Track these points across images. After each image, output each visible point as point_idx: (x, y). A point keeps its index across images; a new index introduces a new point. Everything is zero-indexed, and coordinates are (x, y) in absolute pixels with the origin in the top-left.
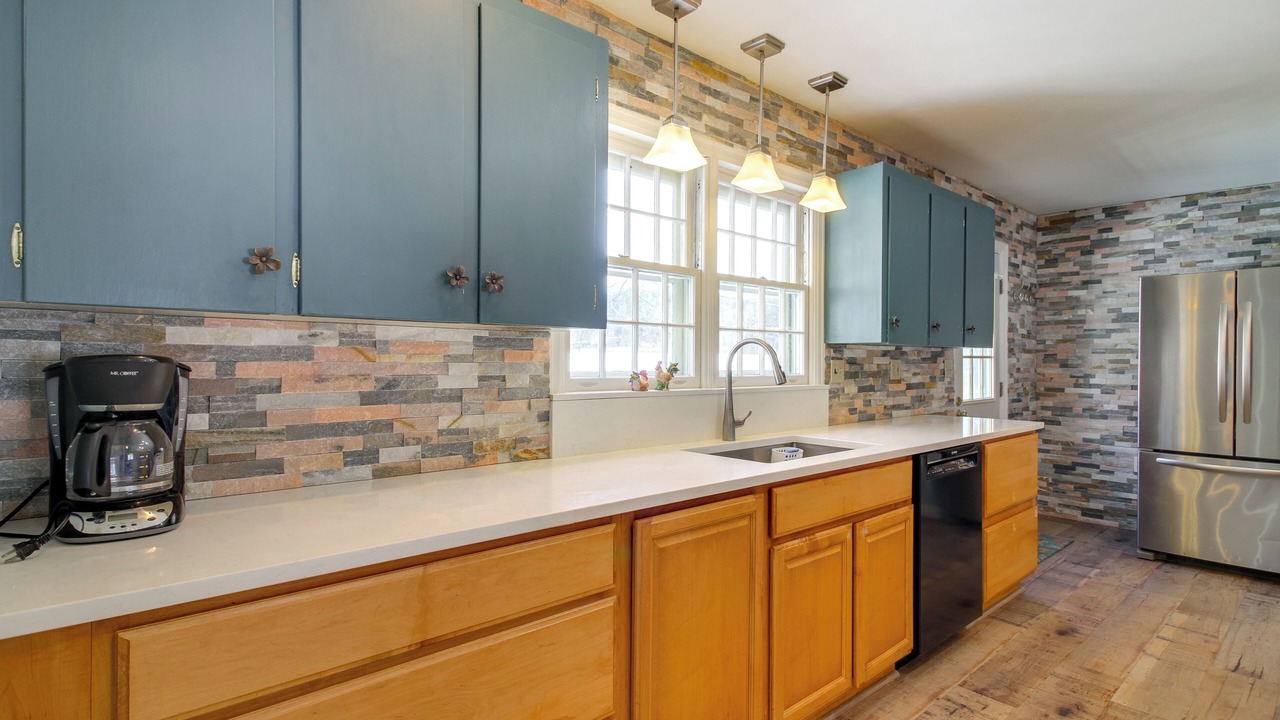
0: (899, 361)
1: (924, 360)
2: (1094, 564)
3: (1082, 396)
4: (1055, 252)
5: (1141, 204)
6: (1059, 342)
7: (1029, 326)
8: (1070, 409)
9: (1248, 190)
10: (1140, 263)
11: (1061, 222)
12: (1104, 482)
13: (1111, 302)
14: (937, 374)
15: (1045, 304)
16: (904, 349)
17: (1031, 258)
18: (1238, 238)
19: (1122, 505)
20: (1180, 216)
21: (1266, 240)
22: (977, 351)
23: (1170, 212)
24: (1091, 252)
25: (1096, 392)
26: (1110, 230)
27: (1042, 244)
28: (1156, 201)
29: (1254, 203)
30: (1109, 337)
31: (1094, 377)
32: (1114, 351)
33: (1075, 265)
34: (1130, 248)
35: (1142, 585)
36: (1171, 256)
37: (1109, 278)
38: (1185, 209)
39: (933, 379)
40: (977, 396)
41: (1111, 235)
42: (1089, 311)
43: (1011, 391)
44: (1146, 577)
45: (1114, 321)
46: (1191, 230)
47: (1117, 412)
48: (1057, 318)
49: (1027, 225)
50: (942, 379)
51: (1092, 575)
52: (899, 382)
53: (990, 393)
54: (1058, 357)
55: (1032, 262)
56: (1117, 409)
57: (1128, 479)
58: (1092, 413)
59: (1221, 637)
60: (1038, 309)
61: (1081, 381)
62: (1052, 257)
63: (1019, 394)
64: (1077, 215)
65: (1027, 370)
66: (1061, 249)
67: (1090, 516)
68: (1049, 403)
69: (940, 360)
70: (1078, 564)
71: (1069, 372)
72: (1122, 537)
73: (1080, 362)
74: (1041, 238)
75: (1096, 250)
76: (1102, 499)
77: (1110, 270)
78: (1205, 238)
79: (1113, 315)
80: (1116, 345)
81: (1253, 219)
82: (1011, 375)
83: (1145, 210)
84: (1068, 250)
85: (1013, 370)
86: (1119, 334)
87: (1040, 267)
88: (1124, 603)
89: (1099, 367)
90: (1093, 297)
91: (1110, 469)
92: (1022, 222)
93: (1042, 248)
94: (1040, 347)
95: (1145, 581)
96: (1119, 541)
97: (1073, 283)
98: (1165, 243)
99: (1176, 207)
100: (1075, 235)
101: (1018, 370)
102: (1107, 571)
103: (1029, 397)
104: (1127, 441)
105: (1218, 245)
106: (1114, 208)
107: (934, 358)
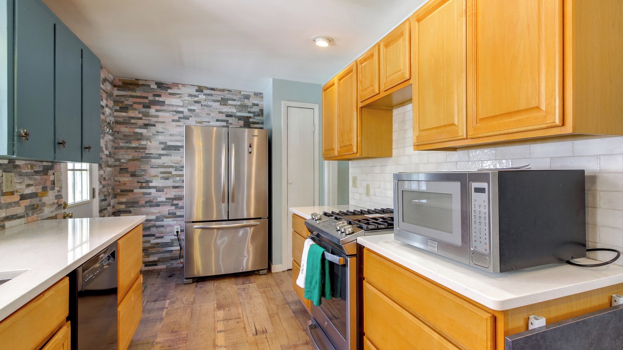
0: (13, 174)
1: (37, 172)
2: (164, 297)
3: (145, 194)
4: (126, 102)
5: (176, 85)
6: (130, 160)
7: (110, 149)
8: (137, 203)
9: (223, 90)
10: (176, 118)
11: (129, 84)
12: (158, 244)
13: (161, 138)
14: (49, 184)
15: (121, 136)
16: (17, 163)
17: (111, 104)
18: (220, 112)
19: (168, 255)
20: (196, 96)
21: (230, 116)
22: (78, 165)
23: (191, 93)
24: (149, 107)
25: (153, 191)
26: (159, 96)
27: (117, 96)
28: (184, 85)
29: (226, 97)
30: (160, 158)
31: (152, 182)
32: (163, 167)
33: (139, 113)
34: (171, 108)
35: (194, 300)
36: (191, 117)
37: (160, 124)
38: (197, 93)
39: (45, 189)
40: (78, 199)
41: (161, 99)
42: (148, 142)
43: (101, 194)
44: (194, 295)
45: (163, 149)
46: (200, 105)
47: (165, 202)
48: (128, 145)
49: (108, 81)
50: (53, 189)
51: (167, 305)
52: (12, 193)
53: (86, 197)
54: (129, 170)
55: (111, 107)
56: (165, 200)
57: (171, 240)
58: (150, 203)
59: (241, 316)
60: (115, 138)
61: (144, 185)
62: (124, 106)
63: (105, 196)
64: (140, 82)
65: (109, 179)
66: (130, 101)
67: (150, 266)
68: (124, 200)
69: (51, 172)
70: (156, 301)
71: (136, 179)
72: (171, 274)
73: (143, 173)
74: (116, 92)
75: (152, 106)
76: (157, 254)
77: (160, 119)
78: (206, 110)
79: (162, 146)
80: (164, 163)
81: (226, 105)
82: (101, 182)
83: (178, 89)
84: (135, 103)
85: (102, 179)
86: (166, 157)
87: (116, 111)
88: (192, 317)
89: (155, 176)
90: (151, 134)
91: (161, 235)
92: (106, 78)
93: (117, 99)
94: (117, 163)
95: (195, 298)
96: (170, 277)
97: (138, 124)
98: (188, 109)
99: (193, 91)
100: (139, 94)
101: (105, 179)
102: (174, 299)
103: (111, 196)
104: (171, 218)
105: (212, 115)
106: (162, 84)
107: (45, 171)
